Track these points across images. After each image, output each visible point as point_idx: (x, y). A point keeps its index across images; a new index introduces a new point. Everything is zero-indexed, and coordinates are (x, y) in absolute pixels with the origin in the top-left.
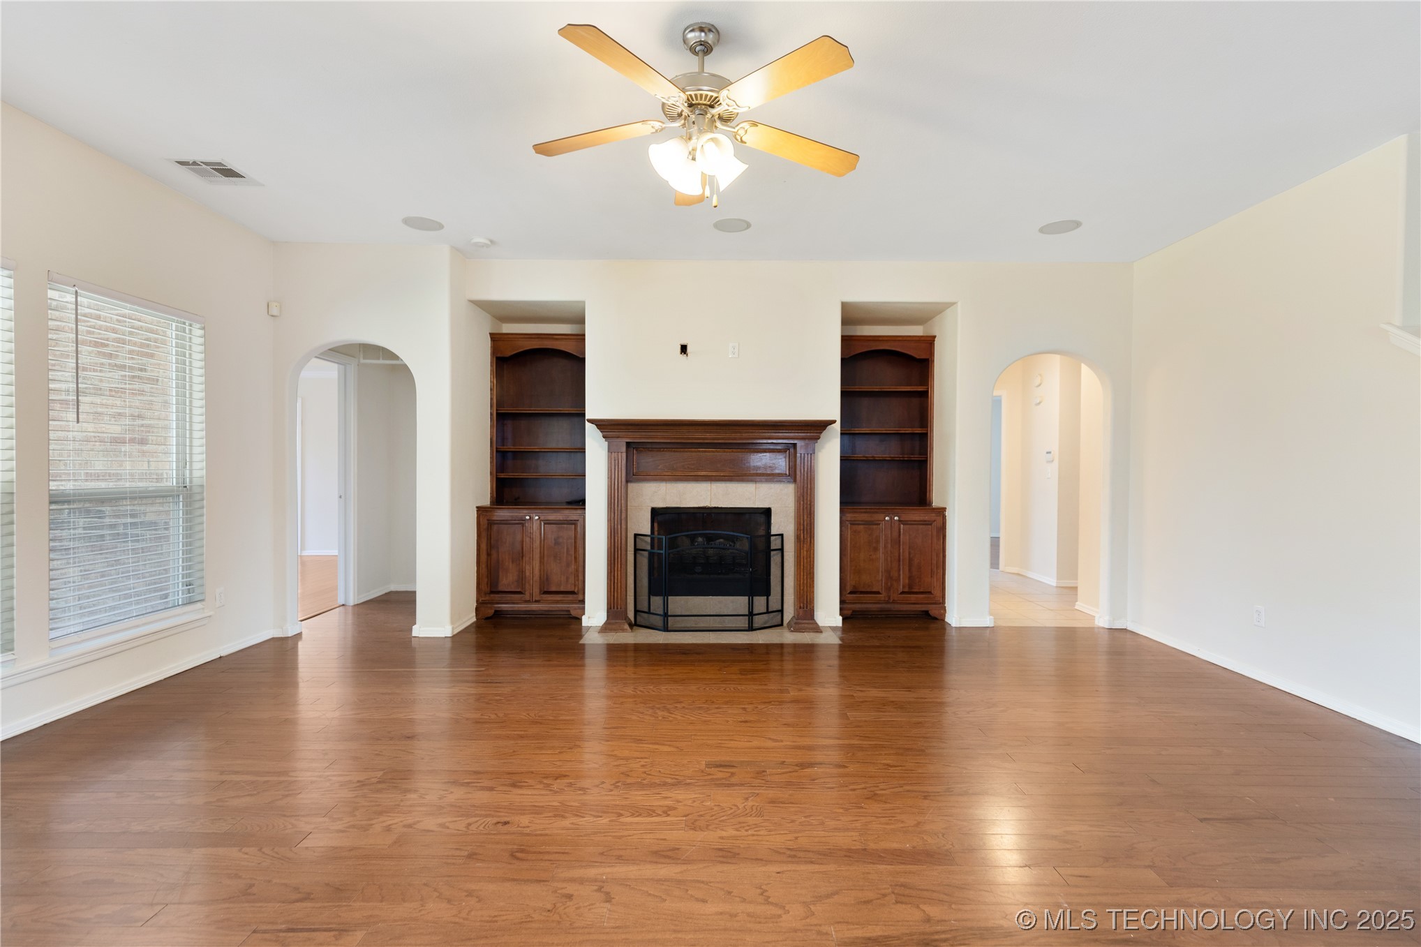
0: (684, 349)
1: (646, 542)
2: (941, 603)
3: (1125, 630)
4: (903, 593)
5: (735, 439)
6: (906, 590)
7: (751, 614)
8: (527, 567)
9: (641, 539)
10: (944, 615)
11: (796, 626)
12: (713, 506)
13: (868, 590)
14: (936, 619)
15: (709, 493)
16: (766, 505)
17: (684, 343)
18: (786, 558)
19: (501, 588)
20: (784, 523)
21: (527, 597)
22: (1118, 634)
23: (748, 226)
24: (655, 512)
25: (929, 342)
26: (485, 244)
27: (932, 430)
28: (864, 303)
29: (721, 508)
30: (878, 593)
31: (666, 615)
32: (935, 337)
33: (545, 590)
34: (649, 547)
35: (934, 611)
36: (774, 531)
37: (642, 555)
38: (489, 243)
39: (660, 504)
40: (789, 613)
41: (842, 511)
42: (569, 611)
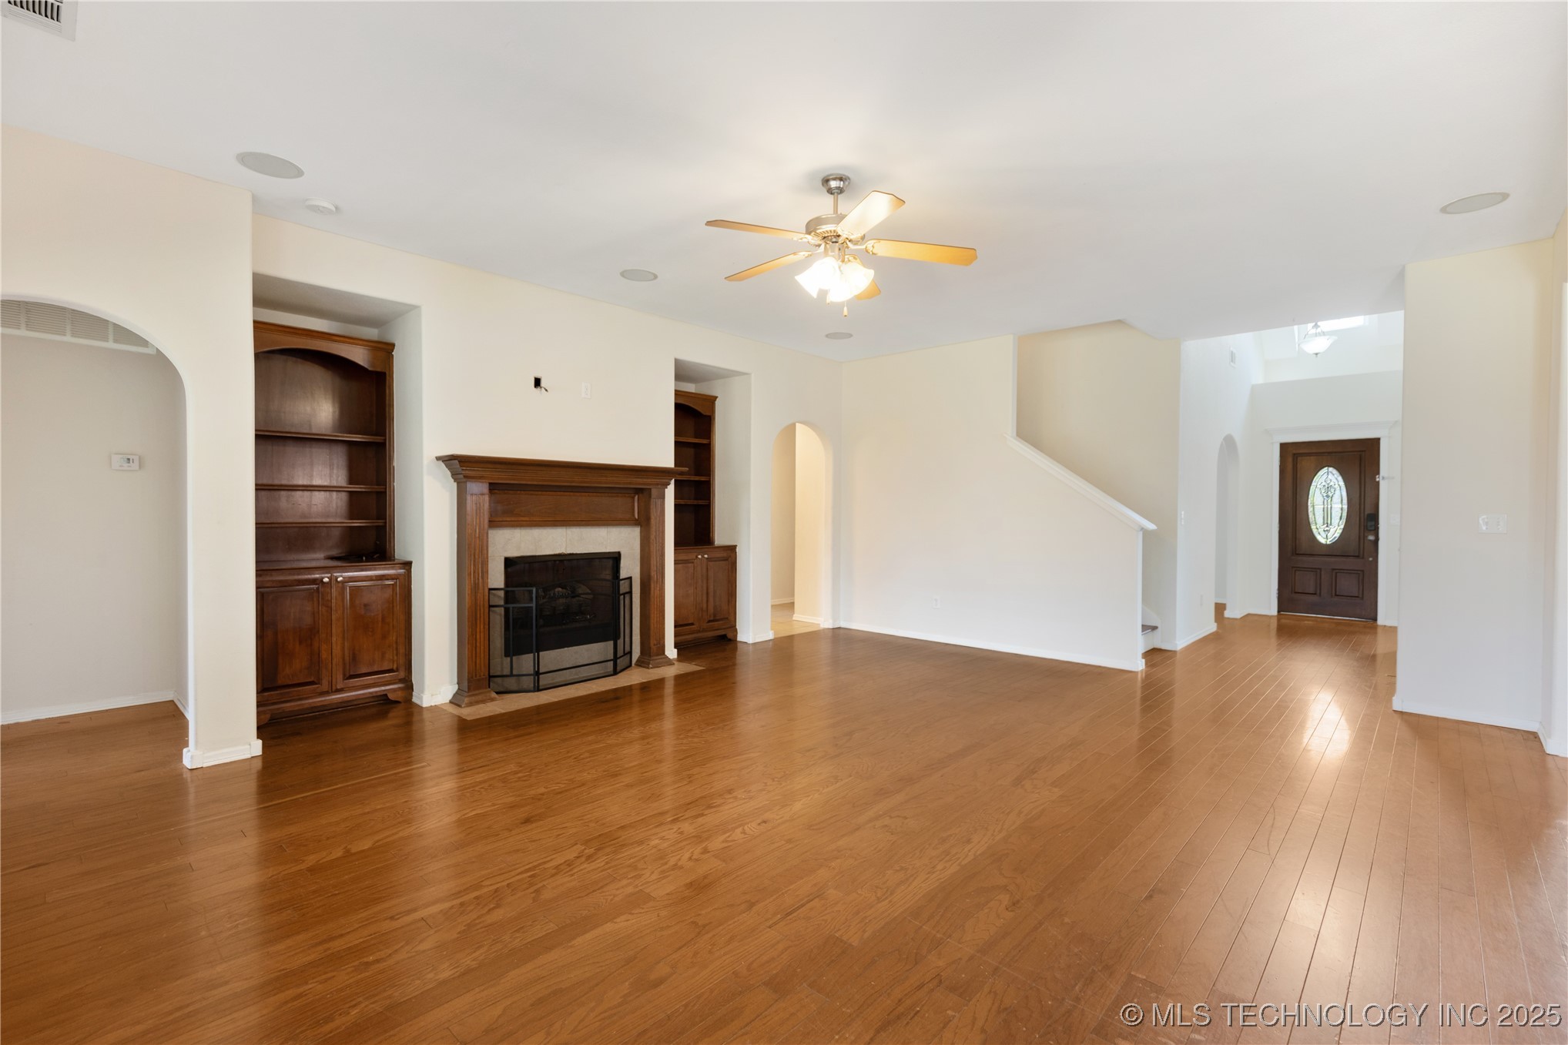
0: (537, 382)
1: (499, 597)
2: (733, 628)
3: (839, 628)
4: (709, 621)
5: (600, 483)
6: (712, 619)
7: (615, 659)
8: (324, 647)
9: (494, 595)
10: (736, 636)
11: (642, 663)
12: (569, 552)
13: (686, 623)
14: (730, 640)
15: (564, 539)
16: (617, 550)
17: (538, 376)
18: (634, 600)
19: (281, 681)
20: (630, 567)
21: (325, 686)
22: (836, 631)
23: (656, 277)
24: (509, 562)
25: (712, 400)
26: (330, 209)
27: (714, 479)
28: (689, 362)
29: (576, 554)
30: (692, 624)
31: (537, 673)
32: (716, 397)
33: (352, 673)
34: (502, 602)
35: (730, 635)
36: (623, 574)
37: (495, 612)
38: (334, 209)
39: (514, 553)
40: (636, 653)
41: (675, 553)
42: (386, 695)
